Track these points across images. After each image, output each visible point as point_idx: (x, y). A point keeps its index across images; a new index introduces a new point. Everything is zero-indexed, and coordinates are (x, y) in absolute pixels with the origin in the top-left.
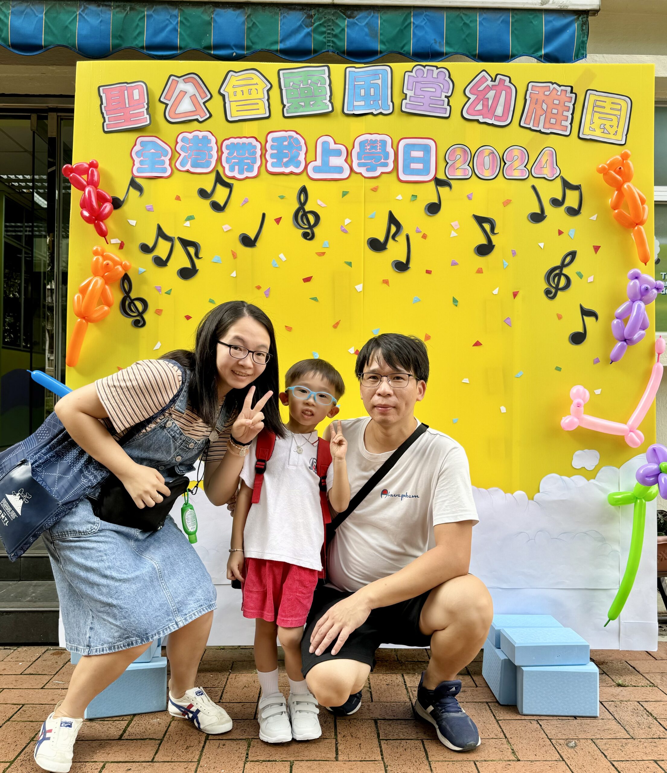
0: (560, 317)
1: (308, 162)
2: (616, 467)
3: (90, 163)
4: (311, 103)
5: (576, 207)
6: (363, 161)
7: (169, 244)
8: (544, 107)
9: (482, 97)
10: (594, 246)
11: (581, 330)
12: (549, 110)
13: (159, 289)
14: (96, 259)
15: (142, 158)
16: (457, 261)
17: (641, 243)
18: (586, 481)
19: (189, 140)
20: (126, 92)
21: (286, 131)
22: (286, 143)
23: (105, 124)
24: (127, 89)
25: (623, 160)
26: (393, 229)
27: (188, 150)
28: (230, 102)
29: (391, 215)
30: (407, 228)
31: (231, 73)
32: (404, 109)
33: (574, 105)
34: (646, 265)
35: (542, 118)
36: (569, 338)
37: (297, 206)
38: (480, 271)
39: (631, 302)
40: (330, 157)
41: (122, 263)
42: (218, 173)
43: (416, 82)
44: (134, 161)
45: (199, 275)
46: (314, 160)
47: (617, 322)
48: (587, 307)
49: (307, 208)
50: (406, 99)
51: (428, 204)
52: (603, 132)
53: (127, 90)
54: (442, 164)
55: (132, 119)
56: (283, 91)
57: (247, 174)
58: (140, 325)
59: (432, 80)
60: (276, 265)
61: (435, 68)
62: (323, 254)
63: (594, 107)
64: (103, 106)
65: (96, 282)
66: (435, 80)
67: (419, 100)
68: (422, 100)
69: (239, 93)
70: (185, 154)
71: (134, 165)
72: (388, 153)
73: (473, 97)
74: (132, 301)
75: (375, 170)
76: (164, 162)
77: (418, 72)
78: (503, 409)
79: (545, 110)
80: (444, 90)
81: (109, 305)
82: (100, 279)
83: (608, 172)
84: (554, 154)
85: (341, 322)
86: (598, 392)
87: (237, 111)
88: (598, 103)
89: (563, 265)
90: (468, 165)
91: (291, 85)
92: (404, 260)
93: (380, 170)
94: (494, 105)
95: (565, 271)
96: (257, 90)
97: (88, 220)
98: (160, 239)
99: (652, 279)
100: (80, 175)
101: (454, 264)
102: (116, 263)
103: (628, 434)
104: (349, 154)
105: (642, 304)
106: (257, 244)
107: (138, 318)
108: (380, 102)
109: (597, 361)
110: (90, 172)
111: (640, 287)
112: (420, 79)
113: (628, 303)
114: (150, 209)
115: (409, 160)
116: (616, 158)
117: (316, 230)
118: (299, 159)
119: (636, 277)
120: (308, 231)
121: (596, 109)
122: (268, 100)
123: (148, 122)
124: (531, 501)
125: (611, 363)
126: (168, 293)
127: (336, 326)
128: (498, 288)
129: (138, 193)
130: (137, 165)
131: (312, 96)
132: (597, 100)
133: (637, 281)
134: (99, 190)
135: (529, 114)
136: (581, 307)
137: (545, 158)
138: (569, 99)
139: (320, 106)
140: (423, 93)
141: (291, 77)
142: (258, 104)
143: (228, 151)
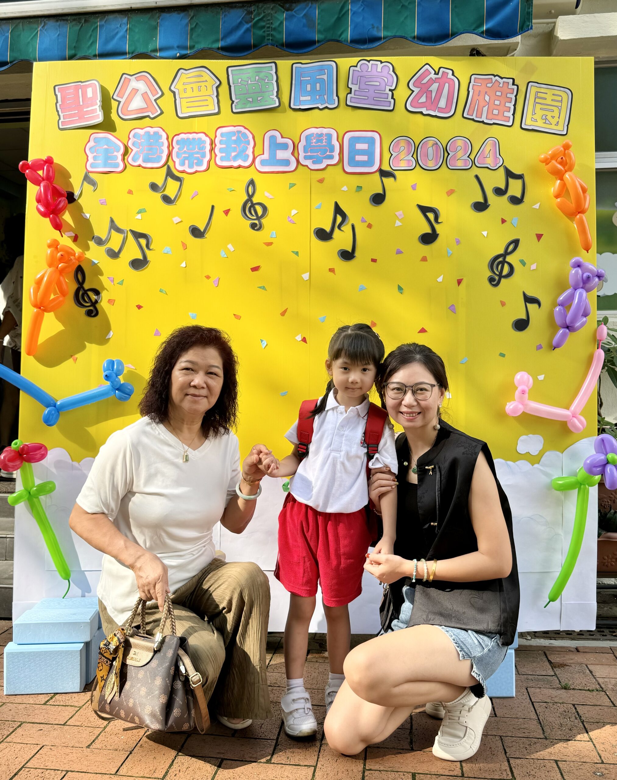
0: (503, 304)
1: (256, 156)
2: (560, 452)
3: (45, 159)
4: (259, 99)
5: (519, 195)
6: (309, 154)
7: (120, 237)
8: (487, 98)
9: (425, 89)
10: (537, 235)
11: (524, 317)
12: (492, 101)
13: (112, 280)
14: (50, 251)
15: (95, 154)
16: (402, 250)
17: (583, 231)
18: (531, 466)
19: (141, 135)
20: (80, 91)
21: (235, 126)
22: (234, 138)
23: (60, 121)
24: (81, 87)
25: (565, 150)
26: (339, 219)
27: (140, 145)
28: (181, 98)
29: (336, 205)
30: (353, 218)
31: (181, 71)
32: (348, 103)
33: (516, 96)
34: (588, 253)
35: (485, 109)
36: (513, 324)
37: (245, 198)
38: (424, 259)
39: (573, 290)
40: (277, 151)
41: (75, 254)
42: (169, 167)
43: (361, 76)
44: (87, 156)
45: (150, 266)
46: (262, 153)
47: (559, 309)
48: (530, 294)
49: (255, 200)
50: (350, 93)
51: (373, 194)
52: (545, 123)
53: (81, 89)
54: (386, 156)
55: (85, 117)
56: (232, 87)
57: (196, 168)
58: (92, 315)
59: (376, 74)
60: (225, 255)
61: (379, 63)
62: (269, 244)
63: (535, 98)
64: (58, 105)
66: (380, 74)
67: (363, 94)
68: (367, 94)
69: (189, 90)
70: (137, 150)
71: (88, 160)
72: (333, 146)
73: (416, 90)
74: (85, 292)
75: (321, 162)
76: (117, 157)
77: (363, 67)
79: (488, 101)
80: (388, 84)
81: (64, 295)
83: (550, 162)
84: (497, 145)
85: (288, 310)
86: (541, 378)
87: (187, 107)
88: (540, 95)
89: (507, 253)
90: (412, 156)
91: (239, 82)
92: (350, 250)
93: (326, 162)
94: (437, 98)
95: (508, 259)
96: (206, 86)
97: (44, 215)
98: (113, 232)
99: (593, 267)
100: (36, 171)
101: (399, 252)
102: (70, 254)
103: (571, 419)
104: (295, 147)
105: (584, 292)
106: (206, 236)
107: (91, 308)
108: (326, 97)
109: (539, 347)
110: (45, 168)
111: (582, 275)
112: (364, 73)
113: (570, 291)
114: (103, 203)
115: (353, 152)
116: (558, 149)
117: (263, 221)
118: (247, 153)
119: (578, 265)
120: (256, 222)
121: (537, 100)
122: (217, 96)
123: (103, 120)
125: (554, 349)
126: (121, 283)
127: (283, 314)
128: (442, 276)
129: (92, 188)
130: (91, 160)
131: (260, 92)
132: (538, 92)
133: (579, 270)
134: (54, 185)
135: (472, 106)
136: (524, 294)
137: (488, 148)
138: (511, 91)
139: (266, 101)
140: (367, 87)
141: (239, 74)
142: (207, 100)
143: (178, 146)
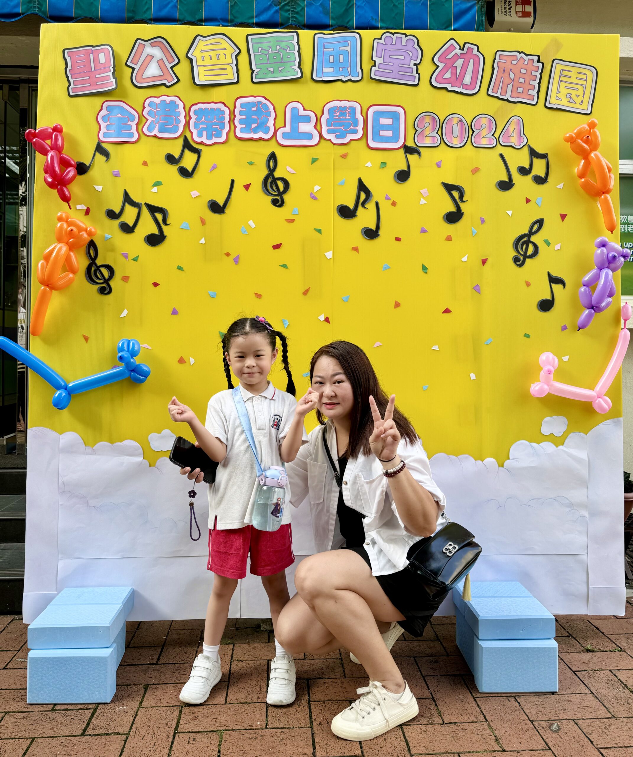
0: (528, 284)
1: (277, 128)
2: (584, 433)
3: (54, 127)
4: (280, 69)
5: (543, 175)
6: (332, 128)
7: (135, 211)
8: (512, 75)
9: (450, 66)
10: (561, 215)
11: (549, 297)
12: (516, 79)
13: (126, 256)
14: (60, 225)
15: (108, 123)
16: (426, 229)
17: (608, 211)
18: (556, 447)
19: (157, 104)
21: (255, 97)
22: (254, 109)
23: (70, 88)
25: (591, 128)
26: (363, 196)
27: (155, 115)
28: (198, 66)
29: (360, 181)
30: (377, 195)
31: (199, 38)
32: (373, 76)
33: (541, 74)
34: (612, 233)
35: (510, 87)
36: (538, 304)
37: (266, 172)
38: (449, 238)
39: (599, 271)
40: (299, 124)
41: (87, 229)
42: (186, 138)
43: (385, 49)
44: (100, 126)
45: (166, 242)
46: (284, 126)
47: (584, 289)
48: (554, 274)
49: (277, 174)
50: (375, 66)
51: (398, 171)
52: (569, 102)
53: (92, 53)
54: (411, 132)
55: (97, 83)
56: (252, 57)
57: (215, 140)
58: (105, 292)
59: (400, 47)
60: (245, 231)
61: (404, 36)
62: (292, 221)
63: (560, 76)
64: (68, 70)
65: (60, 249)
66: (404, 48)
67: (388, 67)
68: (391, 68)
69: (207, 58)
70: (153, 119)
71: (100, 130)
72: (357, 120)
73: (441, 66)
74: (98, 268)
75: (344, 137)
76: (130, 127)
77: (387, 39)
78: (473, 376)
79: (512, 78)
80: (413, 58)
81: (73, 271)
82: (65, 245)
83: (575, 141)
84: (521, 123)
85: (310, 289)
86: (566, 358)
87: (205, 75)
88: (565, 73)
89: (531, 233)
90: (437, 133)
91: (260, 51)
92: (374, 228)
93: (349, 137)
94: (462, 74)
95: (533, 238)
96: (225, 55)
97: (51, 185)
98: (127, 206)
99: (618, 246)
100: (43, 140)
101: (423, 231)
102: (80, 229)
103: (596, 400)
104: (318, 120)
105: (610, 272)
106: (227, 210)
107: (104, 285)
108: (349, 69)
109: (564, 328)
110: (53, 137)
111: (608, 254)
112: (389, 47)
113: (595, 271)
114: (117, 175)
115: (378, 127)
116: (583, 127)
117: (286, 197)
118: (268, 125)
119: (603, 245)
120: (278, 197)
121: (562, 78)
122: (237, 65)
123: (114, 86)
124: (501, 468)
125: (578, 330)
126: (135, 259)
127: (305, 293)
128: (467, 256)
129: (104, 158)
130: (103, 130)
131: (281, 62)
132: (563, 70)
133: (604, 249)
134: (64, 155)
135: (497, 83)
136: (549, 275)
137: (512, 127)
138: (535, 69)
139: (289, 72)
140: (392, 60)
141: (261, 43)
142: (226, 69)
143: (196, 116)
